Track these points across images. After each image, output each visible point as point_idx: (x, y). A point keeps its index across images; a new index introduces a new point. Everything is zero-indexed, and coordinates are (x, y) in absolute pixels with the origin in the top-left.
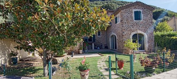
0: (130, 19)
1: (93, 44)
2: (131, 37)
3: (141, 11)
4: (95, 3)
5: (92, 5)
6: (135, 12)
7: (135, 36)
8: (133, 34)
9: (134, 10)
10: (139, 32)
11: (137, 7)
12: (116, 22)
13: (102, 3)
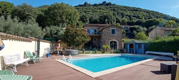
0: (109, 33)
1: (91, 46)
2: (109, 43)
3: (116, 29)
4: (98, 7)
5: (95, 10)
6: (112, 30)
7: (111, 42)
8: (110, 41)
9: (111, 29)
10: (114, 40)
11: (113, 27)
12: (103, 34)
13: (105, 8)
